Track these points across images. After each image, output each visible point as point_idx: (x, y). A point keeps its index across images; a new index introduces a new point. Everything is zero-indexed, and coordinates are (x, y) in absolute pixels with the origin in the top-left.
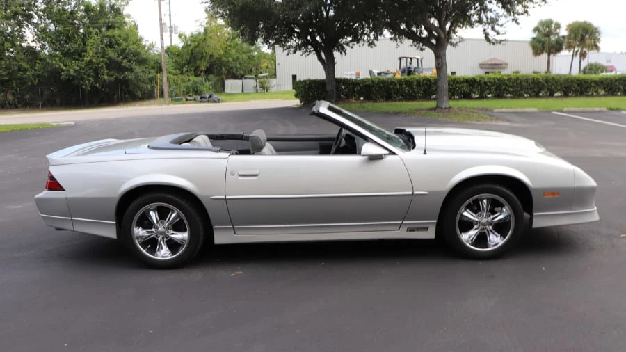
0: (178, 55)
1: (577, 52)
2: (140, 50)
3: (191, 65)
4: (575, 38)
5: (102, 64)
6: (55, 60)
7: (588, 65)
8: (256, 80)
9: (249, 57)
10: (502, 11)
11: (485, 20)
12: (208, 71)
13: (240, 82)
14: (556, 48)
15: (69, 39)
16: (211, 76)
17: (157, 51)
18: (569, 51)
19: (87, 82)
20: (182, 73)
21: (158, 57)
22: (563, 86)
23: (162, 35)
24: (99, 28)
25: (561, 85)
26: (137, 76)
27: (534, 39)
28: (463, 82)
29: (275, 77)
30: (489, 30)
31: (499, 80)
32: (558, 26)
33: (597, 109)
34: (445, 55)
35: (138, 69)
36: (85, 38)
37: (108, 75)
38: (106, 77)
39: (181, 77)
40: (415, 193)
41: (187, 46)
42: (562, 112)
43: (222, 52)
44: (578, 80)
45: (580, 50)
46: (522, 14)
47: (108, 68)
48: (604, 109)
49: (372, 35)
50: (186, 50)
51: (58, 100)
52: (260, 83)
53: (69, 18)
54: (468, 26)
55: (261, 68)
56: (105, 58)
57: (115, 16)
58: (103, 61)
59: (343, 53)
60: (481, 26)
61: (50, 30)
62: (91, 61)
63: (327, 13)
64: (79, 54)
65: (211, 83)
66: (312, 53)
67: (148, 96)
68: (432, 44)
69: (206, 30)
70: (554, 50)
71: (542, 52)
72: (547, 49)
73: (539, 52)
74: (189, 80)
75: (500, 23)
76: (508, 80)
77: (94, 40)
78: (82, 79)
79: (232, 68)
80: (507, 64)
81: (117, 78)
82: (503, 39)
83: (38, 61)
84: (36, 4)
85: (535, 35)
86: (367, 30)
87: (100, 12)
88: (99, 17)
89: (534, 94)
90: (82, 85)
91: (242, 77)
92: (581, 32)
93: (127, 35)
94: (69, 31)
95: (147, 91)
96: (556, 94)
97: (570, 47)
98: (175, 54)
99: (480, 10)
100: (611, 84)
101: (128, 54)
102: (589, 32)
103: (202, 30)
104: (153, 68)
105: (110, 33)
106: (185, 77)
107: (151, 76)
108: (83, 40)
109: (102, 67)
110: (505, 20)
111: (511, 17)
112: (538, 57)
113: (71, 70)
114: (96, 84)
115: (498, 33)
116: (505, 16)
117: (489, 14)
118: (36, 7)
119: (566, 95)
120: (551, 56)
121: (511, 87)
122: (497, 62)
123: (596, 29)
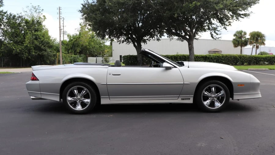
0: (67, 45)
1: (254, 45)
2: (50, 41)
3: (73, 49)
4: (253, 39)
5: (32, 47)
6: (11, 45)
7: (260, 52)
8: (103, 57)
9: (100, 47)
10: (219, 24)
11: (211, 28)
12: (80, 53)
13: (95, 58)
14: (245, 44)
15: (17, 36)
16: (82, 55)
17: (57, 42)
18: (251, 45)
19: (25, 55)
20: (68, 53)
21: (58, 45)
22: (248, 60)
23: (60, 35)
24: (31, 31)
25: (247, 59)
26: (48, 53)
27: (234, 39)
28: (201, 58)
29: (112, 56)
30: (213, 33)
31: (218, 57)
32: (245, 34)
33: (264, 69)
34: (193, 43)
35: (49, 50)
36: (24, 35)
37: (35, 53)
38: (34, 53)
39: (68, 54)
40: (185, 83)
41: (71, 40)
42: (247, 70)
43: (87, 44)
44: (255, 57)
45: (256, 45)
46: (228, 26)
47: (35, 49)
48: (267, 69)
49: (158, 35)
50: (70, 42)
51: (10, 64)
52: (105, 59)
53: (18, 26)
54: (203, 31)
55: (105, 52)
56: (33, 44)
57: (39, 25)
58: (32, 46)
59: (145, 43)
60: (210, 31)
61: (9, 31)
62: (27, 46)
63: (138, 24)
64: (22, 43)
65: (82, 58)
66: (131, 43)
67: (52, 63)
68: (187, 38)
69: (80, 33)
70: (243, 45)
71: (238, 46)
72: (240, 44)
73: (237, 45)
74: (72, 56)
75: (218, 30)
76: (222, 57)
77: (29, 36)
78: (23, 54)
79: (91, 51)
80: (221, 51)
81: (38, 54)
82: (219, 37)
83: (3, 45)
84: (3, 20)
85: (234, 38)
86: (156, 33)
87: (32, 23)
88: (31, 26)
89: (234, 63)
90: (22, 57)
91: (96, 56)
92: (256, 36)
93: (44, 34)
94: (17, 32)
95: (52, 61)
96: (245, 64)
97: (251, 43)
98: (65, 44)
99: (209, 24)
100: (271, 60)
101: (44, 43)
102: (260, 36)
103: (78, 33)
104: (55, 50)
105: (36, 33)
106: (70, 55)
107: (54, 53)
108: (24, 36)
109: (32, 49)
110: (221, 28)
111: (223, 27)
112: (236, 48)
113: (18, 50)
114: (29, 56)
115: (217, 34)
116: (220, 26)
117: (213, 26)
118: (3, 21)
119: (249, 64)
120: (242, 48)
121: (224, 60)
122: (217, 50)
123: (263, 35)
